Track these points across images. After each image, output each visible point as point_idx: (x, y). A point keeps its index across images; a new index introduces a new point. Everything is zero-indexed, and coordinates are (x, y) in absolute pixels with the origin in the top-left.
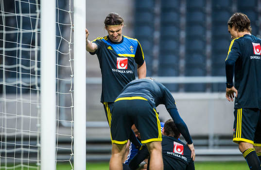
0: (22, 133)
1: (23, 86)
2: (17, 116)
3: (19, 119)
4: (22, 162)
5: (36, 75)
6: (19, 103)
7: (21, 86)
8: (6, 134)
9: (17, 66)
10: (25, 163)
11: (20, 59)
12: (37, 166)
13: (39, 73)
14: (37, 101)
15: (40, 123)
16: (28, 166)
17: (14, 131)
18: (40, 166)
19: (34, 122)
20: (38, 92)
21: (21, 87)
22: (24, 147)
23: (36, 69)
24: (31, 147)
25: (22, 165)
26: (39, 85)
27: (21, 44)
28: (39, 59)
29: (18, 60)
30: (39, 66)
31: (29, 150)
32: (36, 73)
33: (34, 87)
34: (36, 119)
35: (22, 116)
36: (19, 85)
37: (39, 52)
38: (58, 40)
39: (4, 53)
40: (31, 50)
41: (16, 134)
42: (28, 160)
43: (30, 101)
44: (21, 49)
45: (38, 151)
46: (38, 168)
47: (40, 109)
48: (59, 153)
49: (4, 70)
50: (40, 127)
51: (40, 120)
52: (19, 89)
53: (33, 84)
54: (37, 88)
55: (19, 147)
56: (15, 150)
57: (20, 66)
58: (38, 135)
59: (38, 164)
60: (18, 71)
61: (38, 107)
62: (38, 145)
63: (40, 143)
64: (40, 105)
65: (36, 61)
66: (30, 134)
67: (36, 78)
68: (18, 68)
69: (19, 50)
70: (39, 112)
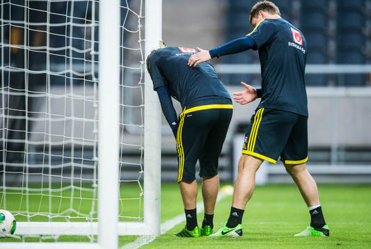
0: (73, 141)
1: (74, 76)
2: (66, 118)
3: (69, 122)
4: (72, 182)
5: (93, 61)
6: (69, 100)
7: (71, 75)
8: (50, 143)
9: (66, 48)
10: (76, 184)
11: (71, 38)
12: (93, 188)
13: (97, 58)
14: (94, 97)
15: (97, 128)
16: (81, 188)
17: (61, 139)
18: (97, 188)
19: (90, 127)
20: (95, 85)
21: (71, 78)
22: (76, 161)
23: (93, 53)
24: (85, 162)
25: (72, 187)
26: (97, 75)
27: (72, 17)
28: (97, 38)
29: (68, 39)
30: (96, 48)
31: (82, 166)
32: (93, 58)
33: (89, 77)
34: (93, 123)
35: (73, 118)
36: (68, 74)
37: (97, 29)
38: (123, 12)
39: (48, 29)
40: (85, 25)
41: (64, 143)
42: (81, 178)
43: (84, 98)
44: (71, 24)
45: (95, 167)
46: (94, 191)
47: (98, 108)
48: (123, 169)
49: (48, 53)
50: (97, 134)
51: (97, 123)
52: (68, 80)
53: (88, 74)
54: (94, 79)
55: (69, 160)
56: (62, 166)
57: (71, 48)
58: (94, 145)
59: (95, 185)
60: (68, 55)
61: (95, 105)
62: (95, 159)
63: (97, 156)
64: (97, 103)
65: (93, 42)
66: (83, 143)
67: (93, 65)
68: (68, 50)
69: (69, 26)
70: (96, 112)
